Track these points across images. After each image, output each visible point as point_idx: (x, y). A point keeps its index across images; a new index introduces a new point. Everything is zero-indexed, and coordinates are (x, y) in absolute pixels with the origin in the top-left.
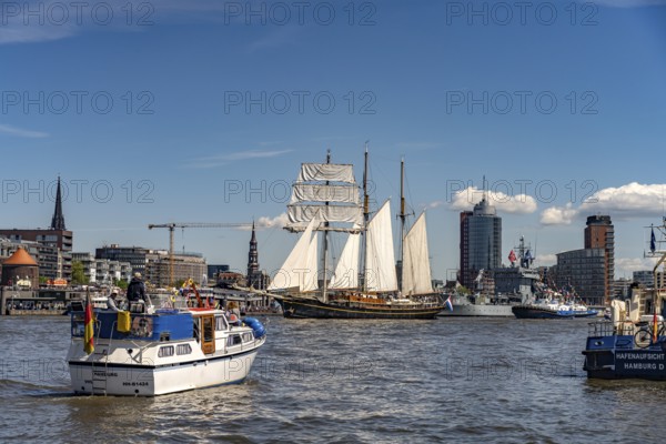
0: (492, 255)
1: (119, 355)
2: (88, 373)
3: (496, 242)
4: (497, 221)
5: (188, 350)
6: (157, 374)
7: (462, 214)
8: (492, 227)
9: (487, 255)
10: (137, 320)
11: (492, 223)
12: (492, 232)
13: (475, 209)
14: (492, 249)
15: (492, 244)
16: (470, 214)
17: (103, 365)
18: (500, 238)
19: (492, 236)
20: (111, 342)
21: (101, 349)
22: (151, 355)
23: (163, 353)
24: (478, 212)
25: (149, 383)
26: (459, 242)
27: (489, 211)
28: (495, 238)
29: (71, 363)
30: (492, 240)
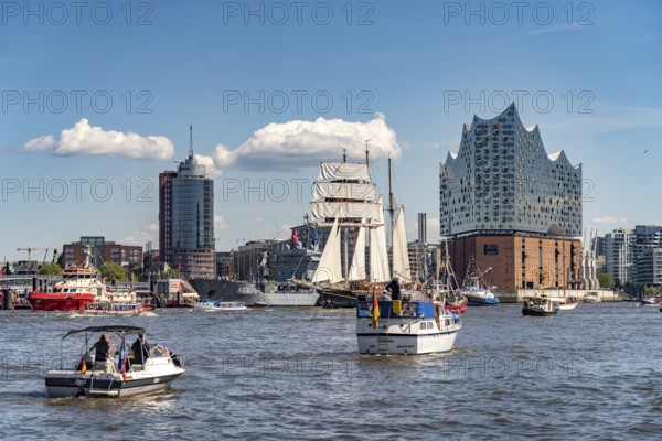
0: (202, 228)
1: (394, 329)
2: (373, 341)
3: (206, 212)
4: (208, 184)
5: (431, 326)
6: (419, 340)
7: (161, 176)
8: (202, 192)
9: (195, 228)
10: (405, 305)
11: (202, 186)
12: (203, 198)
13: (180, 169)
14: (202, 221)
15: (202, 214)
16: (174, 175)
17: (385, 335)
18: (212, 207)
19: (202, 205)
20: (389, 320)
21: (382, 325)
22: (415, 328)
23: (423, 327)
24: (184, 173)
25: (414, 346)
26: (158, 211)
27: (198, 172)
28: (207, 206)
29: (359, 335)
30: (202, 209)
